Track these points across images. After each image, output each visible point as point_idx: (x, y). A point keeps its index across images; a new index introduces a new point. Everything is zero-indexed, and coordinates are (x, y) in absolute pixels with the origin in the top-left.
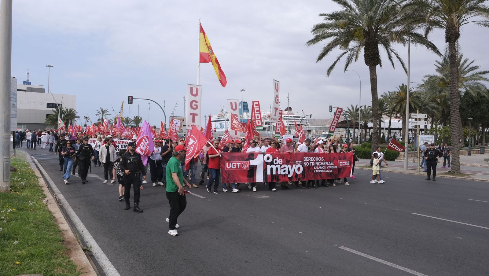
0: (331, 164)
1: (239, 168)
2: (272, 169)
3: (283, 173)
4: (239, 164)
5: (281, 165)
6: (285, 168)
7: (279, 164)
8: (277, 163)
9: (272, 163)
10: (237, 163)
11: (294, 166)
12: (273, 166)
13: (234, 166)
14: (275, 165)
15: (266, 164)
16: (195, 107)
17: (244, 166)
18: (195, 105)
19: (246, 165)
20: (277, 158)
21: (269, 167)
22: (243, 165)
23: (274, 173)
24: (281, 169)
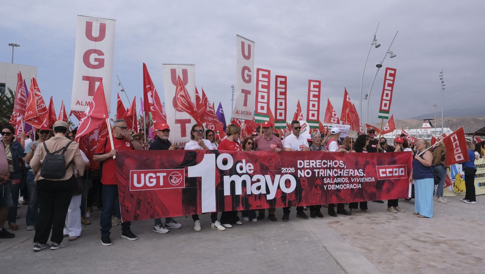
0: (359, 173)
1: (162, 183)
2: (233, 184)
3: (256, 192)
4: (161, 175)
5: (251, 176)
6: (258, 181)
7: (247, 173)
8: (244, 171)
9: (232, 172)
10: (158, 174)
11: (277, 177)
12: (234, 177)
13: (151, 180)
14: (240, 175)
15: (220, 174)
16: (97, 63)
17: (175, 180)
18: (96, 60)
19: (179, 177)
20: (244, 161)
21: (227, 180)
22: (171, 178)
23: (239, 191)
24: (253, 183)
